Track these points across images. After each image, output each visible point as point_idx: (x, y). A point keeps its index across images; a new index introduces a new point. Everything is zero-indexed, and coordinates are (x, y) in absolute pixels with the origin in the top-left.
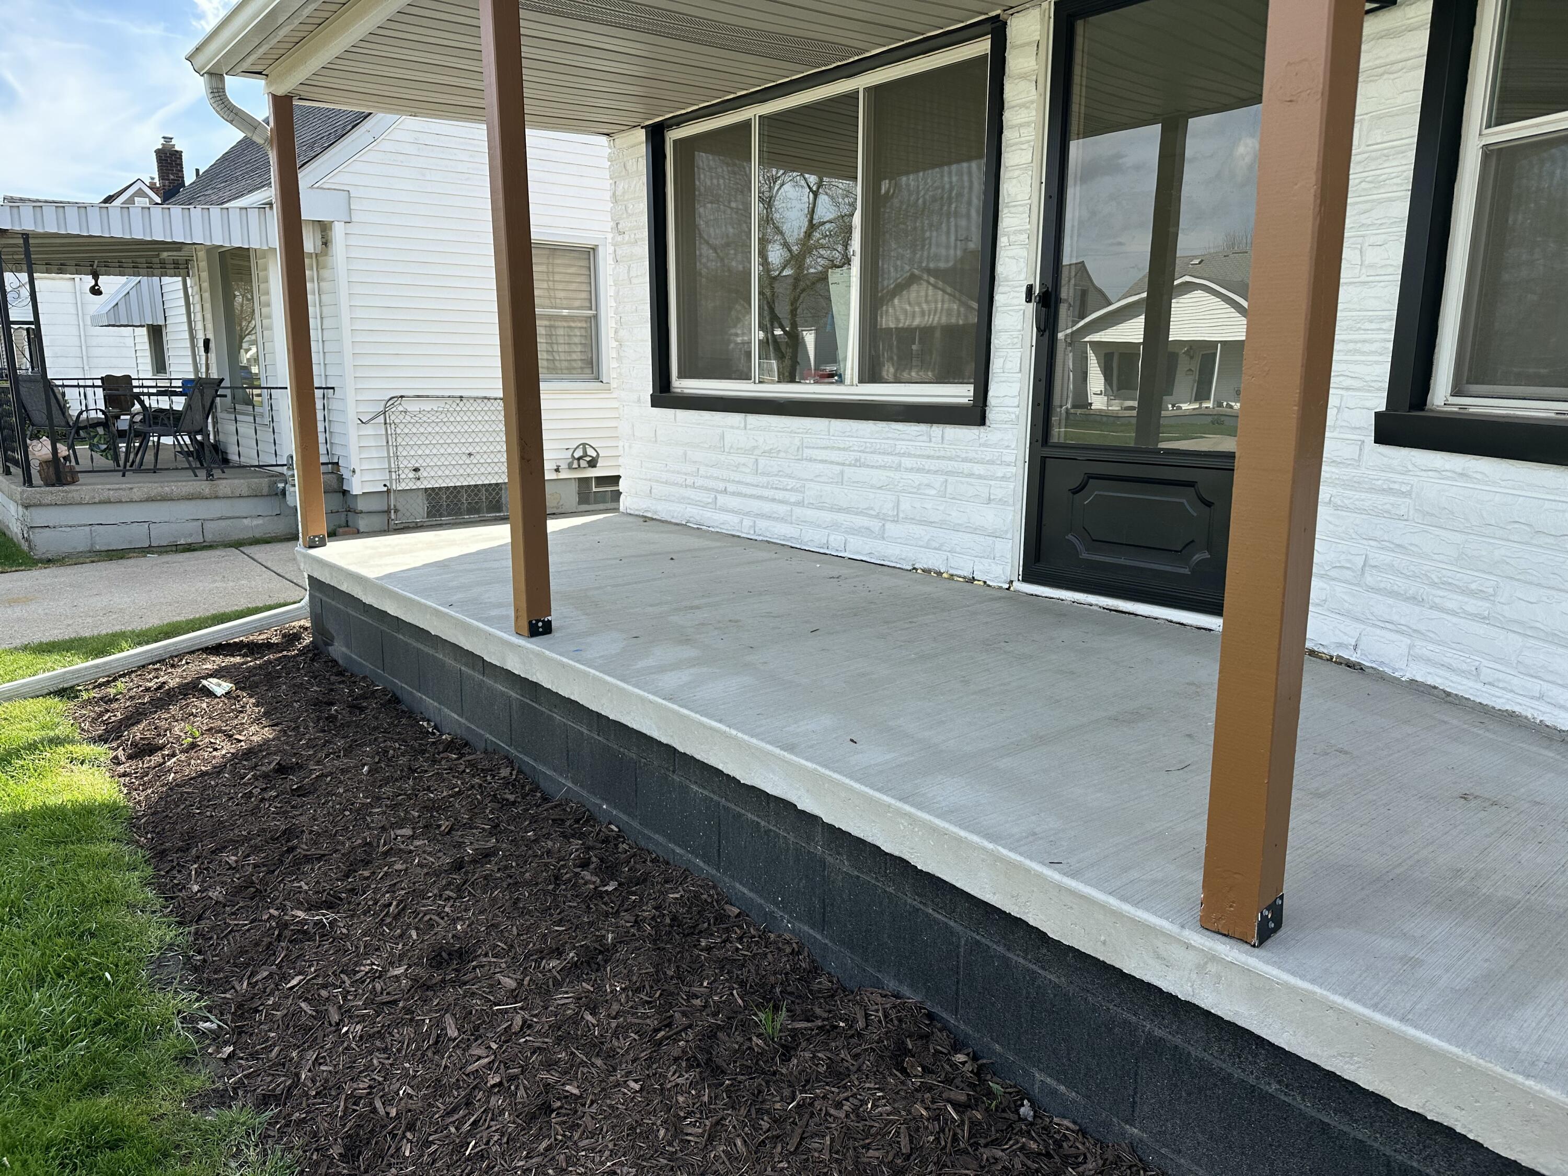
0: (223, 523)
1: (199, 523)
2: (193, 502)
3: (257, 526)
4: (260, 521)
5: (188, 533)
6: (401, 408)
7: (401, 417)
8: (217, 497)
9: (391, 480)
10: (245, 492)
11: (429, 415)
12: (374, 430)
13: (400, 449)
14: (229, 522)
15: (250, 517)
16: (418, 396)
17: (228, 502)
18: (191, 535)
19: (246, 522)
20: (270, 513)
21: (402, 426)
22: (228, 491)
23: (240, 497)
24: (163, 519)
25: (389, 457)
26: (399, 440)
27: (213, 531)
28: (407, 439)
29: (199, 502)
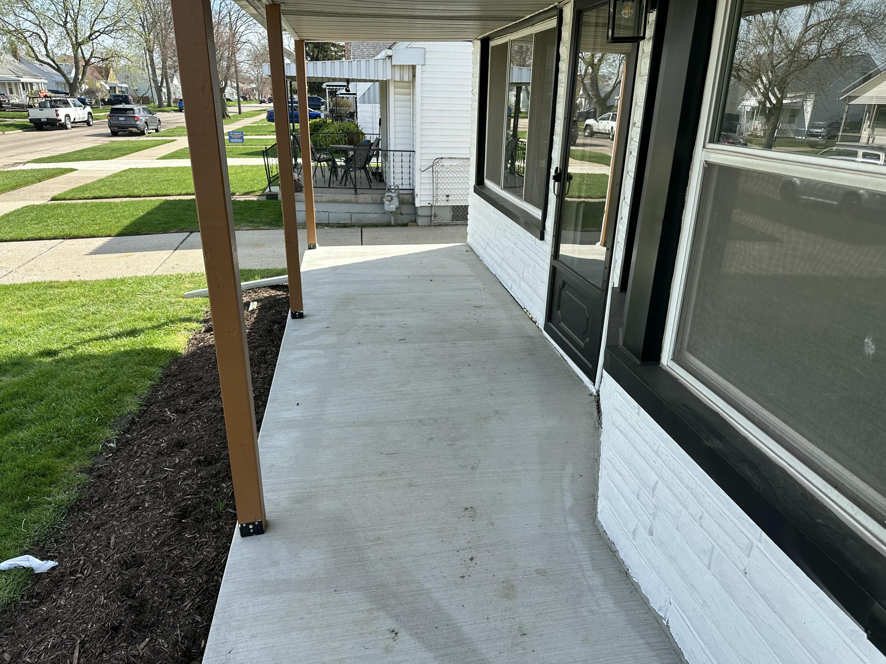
0: (360, 215)
1: (349, 214)
2: (348, 204)
3: (375, 218)
4: (376, 216)
5: (345, 218)
6: (441, 164)
7: (441, 168)
8: (357, 203)
9: (433, 200)
10: (370, 201)
11: (455, 168)
12: (428, 174)
13: (439, 185)
14: (362, 215)
15: (372, 213)
16: (450, 158)
17: (363, 205)
18: (346, 219)
19: (370, 215)
20: (380, 212)
21: (441, 173)
22: (362, 200)
23: (368, 203)
24: (334, 211)
25: (433, 189)
26: (439, 180)
27: (356, 218)
28: (443, 180)
29: (350, 204)
